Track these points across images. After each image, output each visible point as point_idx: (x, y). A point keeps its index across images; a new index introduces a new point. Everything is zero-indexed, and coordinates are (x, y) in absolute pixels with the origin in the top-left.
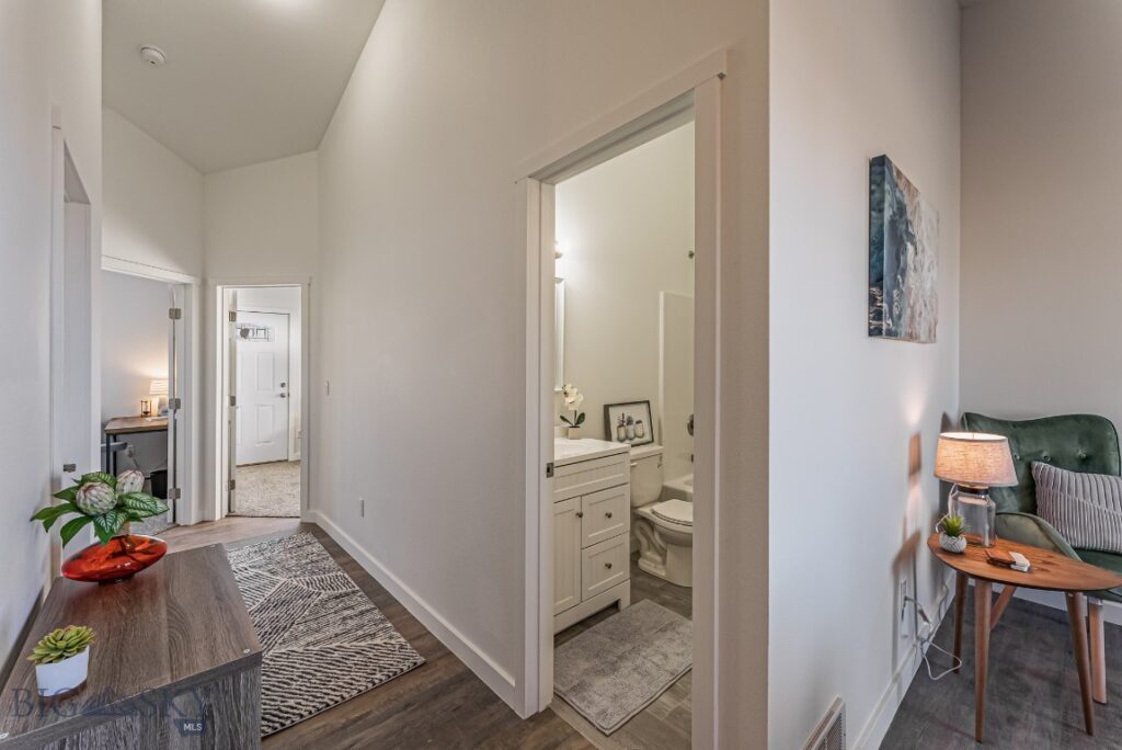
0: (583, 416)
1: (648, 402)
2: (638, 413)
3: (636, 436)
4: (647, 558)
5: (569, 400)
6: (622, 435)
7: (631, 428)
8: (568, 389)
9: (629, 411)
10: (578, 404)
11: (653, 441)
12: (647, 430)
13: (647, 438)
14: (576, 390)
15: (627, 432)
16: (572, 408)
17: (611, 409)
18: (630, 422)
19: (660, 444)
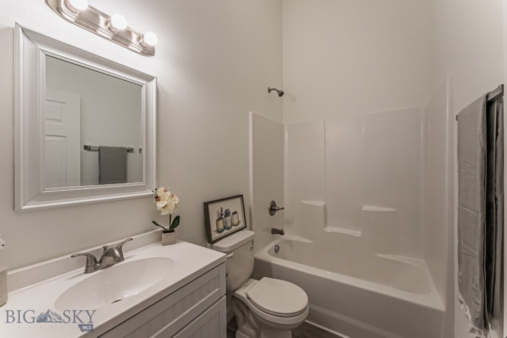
0: (178, 218)
1: (241, 196)
2: (234, 206)
3: (232, 225)
4: (243, 331)
5: (160, 205)
6: (221, 226)
7: (228, 218)
8: (160, 192)
9: (225, 205)
10: (172, 208)
11: (246, 227)
12: (241, 218)
13: (242, 225)
14: (169, 193)
15: (225, 223)
16: (164, 213)
17: (210, 206)
18: (227, 214)
19: (251, 229)
